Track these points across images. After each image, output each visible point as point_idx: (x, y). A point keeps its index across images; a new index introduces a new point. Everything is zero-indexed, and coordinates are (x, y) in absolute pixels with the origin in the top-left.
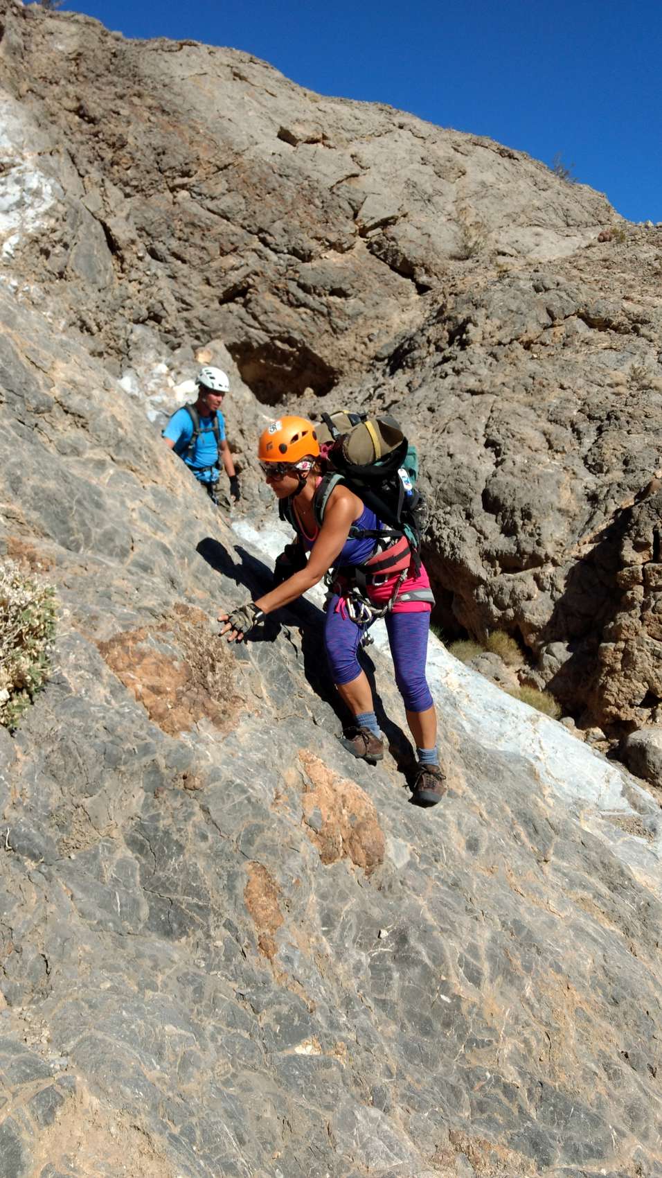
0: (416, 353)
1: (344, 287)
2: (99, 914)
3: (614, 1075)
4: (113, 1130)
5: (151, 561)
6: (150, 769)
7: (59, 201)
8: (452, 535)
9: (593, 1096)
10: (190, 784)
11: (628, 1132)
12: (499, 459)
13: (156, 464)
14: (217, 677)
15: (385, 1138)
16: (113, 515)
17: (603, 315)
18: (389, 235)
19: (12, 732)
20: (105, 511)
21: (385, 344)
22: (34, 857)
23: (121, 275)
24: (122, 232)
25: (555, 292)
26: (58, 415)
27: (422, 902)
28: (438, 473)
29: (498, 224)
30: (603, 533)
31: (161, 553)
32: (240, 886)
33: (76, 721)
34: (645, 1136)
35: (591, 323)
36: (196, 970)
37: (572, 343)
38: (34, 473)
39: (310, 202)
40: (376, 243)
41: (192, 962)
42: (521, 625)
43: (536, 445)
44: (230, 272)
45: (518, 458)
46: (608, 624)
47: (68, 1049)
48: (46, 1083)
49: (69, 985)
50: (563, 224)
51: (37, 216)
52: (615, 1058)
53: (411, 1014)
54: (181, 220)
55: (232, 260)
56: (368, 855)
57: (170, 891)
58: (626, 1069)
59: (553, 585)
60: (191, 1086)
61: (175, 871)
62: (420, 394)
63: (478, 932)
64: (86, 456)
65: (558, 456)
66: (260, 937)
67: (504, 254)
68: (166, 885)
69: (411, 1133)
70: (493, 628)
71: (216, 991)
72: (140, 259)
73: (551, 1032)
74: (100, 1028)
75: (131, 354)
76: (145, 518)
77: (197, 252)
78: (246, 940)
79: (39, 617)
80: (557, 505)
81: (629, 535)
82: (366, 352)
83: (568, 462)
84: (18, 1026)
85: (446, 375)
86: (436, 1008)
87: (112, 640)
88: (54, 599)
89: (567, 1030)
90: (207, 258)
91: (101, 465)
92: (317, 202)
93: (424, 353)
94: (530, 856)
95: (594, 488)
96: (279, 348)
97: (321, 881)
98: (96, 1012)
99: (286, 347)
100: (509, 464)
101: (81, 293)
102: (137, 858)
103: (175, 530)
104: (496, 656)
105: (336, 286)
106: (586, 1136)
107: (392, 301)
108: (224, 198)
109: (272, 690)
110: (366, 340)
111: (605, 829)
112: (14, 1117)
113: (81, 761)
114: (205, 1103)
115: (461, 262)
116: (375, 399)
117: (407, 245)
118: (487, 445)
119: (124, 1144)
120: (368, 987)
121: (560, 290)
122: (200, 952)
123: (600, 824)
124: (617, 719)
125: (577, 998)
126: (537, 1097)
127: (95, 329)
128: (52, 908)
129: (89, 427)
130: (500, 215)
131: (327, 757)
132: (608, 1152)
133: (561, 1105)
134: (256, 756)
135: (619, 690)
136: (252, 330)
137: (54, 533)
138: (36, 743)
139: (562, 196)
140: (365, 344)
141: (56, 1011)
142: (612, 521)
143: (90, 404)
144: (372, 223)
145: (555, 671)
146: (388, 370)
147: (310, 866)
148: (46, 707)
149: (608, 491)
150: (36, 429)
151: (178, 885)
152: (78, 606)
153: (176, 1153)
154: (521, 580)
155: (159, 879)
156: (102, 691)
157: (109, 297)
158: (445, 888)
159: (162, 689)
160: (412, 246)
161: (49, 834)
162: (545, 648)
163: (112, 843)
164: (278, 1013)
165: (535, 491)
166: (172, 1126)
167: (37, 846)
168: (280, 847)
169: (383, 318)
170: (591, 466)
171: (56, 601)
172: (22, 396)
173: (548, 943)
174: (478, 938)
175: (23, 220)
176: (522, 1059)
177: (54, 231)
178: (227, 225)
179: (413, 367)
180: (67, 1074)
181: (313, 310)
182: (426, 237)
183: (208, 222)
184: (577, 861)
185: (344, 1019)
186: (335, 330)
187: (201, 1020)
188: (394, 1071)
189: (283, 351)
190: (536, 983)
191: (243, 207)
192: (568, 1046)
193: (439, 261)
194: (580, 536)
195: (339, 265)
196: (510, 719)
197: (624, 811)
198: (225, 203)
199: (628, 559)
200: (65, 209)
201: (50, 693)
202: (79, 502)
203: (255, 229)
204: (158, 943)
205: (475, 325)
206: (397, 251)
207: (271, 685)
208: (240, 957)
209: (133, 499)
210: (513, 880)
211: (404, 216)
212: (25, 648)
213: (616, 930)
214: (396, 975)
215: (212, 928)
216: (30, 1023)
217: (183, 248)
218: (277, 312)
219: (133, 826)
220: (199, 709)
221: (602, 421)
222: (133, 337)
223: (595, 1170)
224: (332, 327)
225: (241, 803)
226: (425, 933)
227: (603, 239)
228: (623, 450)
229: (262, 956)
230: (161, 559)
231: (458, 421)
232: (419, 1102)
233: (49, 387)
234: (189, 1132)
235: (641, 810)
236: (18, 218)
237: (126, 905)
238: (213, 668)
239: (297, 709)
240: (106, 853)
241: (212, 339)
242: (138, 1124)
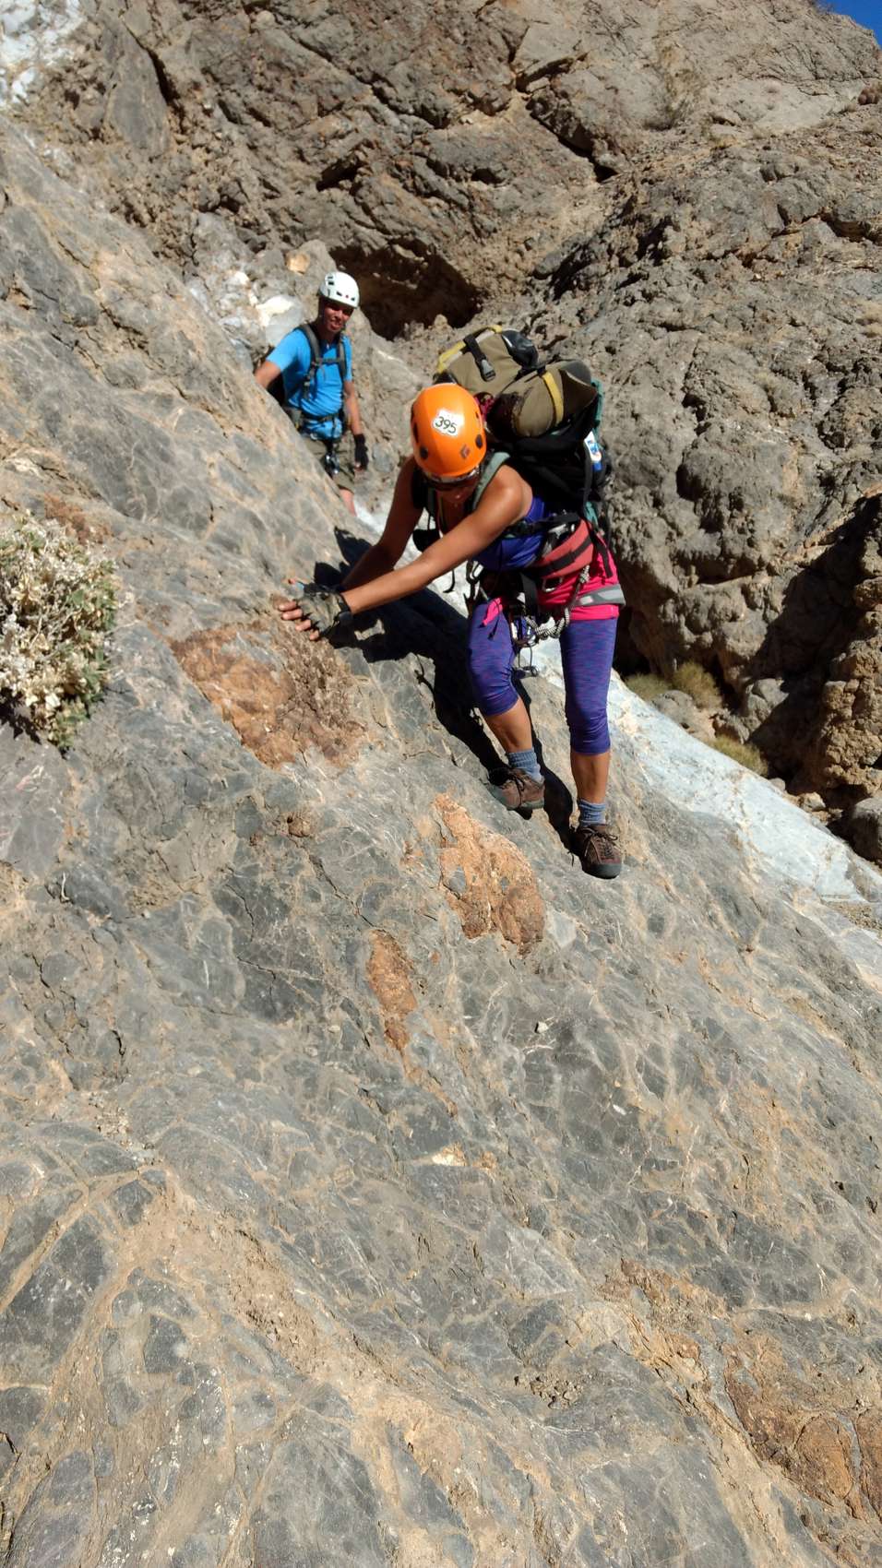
0: (592, 268)
1: (494, 167)
2: (184, 985)
3: (825, 1208)
4: (214, 1234)
5: (236, 536)
6: (244, 808)
7: (90, 19)
8: (633, 529)
9: (797, 1231)
10: (297, 829)
11: (839, 1274)
12: (702, 423)
13: (240, 403)
14: (328, 696)
15: (545, 1263)
16: (184, 471)
17: (858, 217)
18: (559, 89)
19: (63, 752)
20: (173, 464)
21: (549, 254)
22: (98, 911)
23: (180, 137)
24: (182, 70)
25: (791, 180)
26: (106, 329)
27: (591, 990)
28: (617, 441)
29: (715, 75)
30: (839, 531)
31: (250, 526)
32: (362, 958)
33: (147, 742)
34: (859, 1279)
35: (840, 229)
36: (307, 1059)
37: (811, 258)
38: (78, 408)
39: (447, 34)
40: (540, 100)
41: (301, 1050)
42: (721, 656)
43: (753, 405)
44: (332, 142)
45: (728, 423)
46: (838, 656)
47: (153, 1141)
48: (130, 1177)
49: (149, 1069)
50: (811, 76)
51: (59, 42)
52: (827, 1189)
53: (576, 1127)
54: (261, 58)
55: (335, 123)
56: (523, 930)
57: (272, 963)
58: (840, 1201)
59: (767, 601)
60: (306, 1192)
61: (278, 938)
62: (595, 328)
63: (662, 1030)
64: (145, 389)
65: (783, 422)
66: (387, 1022)
67: (722, 121)
68: (267, 955)
69: (575, 1260)
70: (683, 658)
71: (333, 1084)
72: (208, 113)
73: (750, 1154)
74: (191, 1119)
75: (198, 256)
76: (227, 477)
77: (286, 110)
78: (370, 1026)
79: (94, 601)
80: (779, 490)
81: (874, 535)
82: (523, 265)
83: (796, 431)
84: (88, 1113)
85: (634, 301)
86: (608, 1121)
87: (190, 640)
88: (113, 576)
89: (771, 1154)
90: (300, 120)
91: (166, 401)
92: (457, 34)
93: (603, 269)
94: (729, 943)
95: (829, 467)
96: (400, 256)
97: (464, 958)
98: (185, 1101)
99: (410, 255)
100: (715, 430)
101: (125, 163)
102: (229, 920)
103: (267, 495)
104: (686, 696)
105: (482, 166)
106: (789, 1275)
107: (561, 191)
108: (323, 25)
109: (398, 718)
110: (522, 247)
111: (825, 917)
112: (93, 1213)
113: (154, 794)
114: (323, 1212)
115: (660, 134)
116: (532, 332)
117: (584, 104)
118: (686, 403)
119: (228, 1250)
120: (522, 1091)
121: (798, 177)
122: (311, 1038)
123: (818, 910)
124: (841, 782)
125: (784, 1117)
126: (729, 1229)
127: (146, 217)
128: (124, 975)
129: (149, 347)
130: (720, 60)
131: (472, 807)
132: (814, 1294)
133: (758, 1239)
134: (381, 799)
135: (848, 745)
136: (363, 229)
137: (106, 492)
138: (96, 769)
139: (811, 32)
140: (520, 253)
141: (134, 1098)
142: (851, 515)
143: (149, 314)
144: (534, 69)
145: (764, 717)
146: (551, 292)
147: (449, 939)
148: (106, 723)
149: (849, 473)
150: (76, 349)
151: (282, 955)
152: (143, 591)
153: (291, 1263)
154: (725, 593)
155: (257, 947)
156: (178, 706)
157: (165, 171)
158: (619, 976)
159: (257, 707)
160: (591, 107)
161: (116, 885)
162: (751, 687)
163: (197, 900)
164: (410, 1115)
165: (749, 469)
166: (285, 1234)
167: (103, 898)
168: (412, 913)
169: (546, 216)
170: (827, 436)
171: (115, 580)
172: (57, 300)
173: (749, 1049)
174: (661, 1038)
175: (40, 46)
176: (712, 1186)
177: (83, 64)
178: (329, 68)
179: (587, 288)
180: (153, 1168)
181: (449, 201)
182: (611, 92)
183: (300, 61)
184: (790, 952)
185: (492, 1126)
186: (480, 232)
187: (315, 1118)
188: (556, 1190)
189: (406, 260)
190: (734, 1097)
191: (350, 39)
192: (770, 1173)
193: (629, 131)
194: (807, 535)
195: (486, 134)
196: (704, 774)
197: (848, 897)
198: (326, 31)
199: (870, 568)
200: (99, 32)
201: (111, 705)
202: (139, 451)
203: (367, 75)
204: (261, 1025)
205: (677, 229)
206: (570, 114)
207: (397, 710)
208: (362, 1045)
209: (212, 450)
210: (707, 970)
211: (582, 59)
212: (78, 641)
213: (836, 1039)
214: (558, 1078)
215: (326, 1009)
216: (103, 1110)
217: (265, 104)
218: (398, 202)
219: (222, 881)
220: (306, 736)
221: (846, 373)
222: (200, 232)
223: (797, 1314)
224: (474, 227)
225: (362, 856)
226: (596, 1029)
227: (866, 100)
228: (873, 415)
229: (389, 1045)
230: (249, 534)
231: (648, 368)
232: (587, 1227)
233: (92, 290)
234: (306, 1242)
235: (871, 897)
236: (33, 44)
237: (216, 978)
238: (322, 683)
239: (432, 744)
240: (190, 913)
241: (306, 240)
242: (245, 1229)
